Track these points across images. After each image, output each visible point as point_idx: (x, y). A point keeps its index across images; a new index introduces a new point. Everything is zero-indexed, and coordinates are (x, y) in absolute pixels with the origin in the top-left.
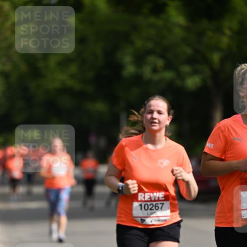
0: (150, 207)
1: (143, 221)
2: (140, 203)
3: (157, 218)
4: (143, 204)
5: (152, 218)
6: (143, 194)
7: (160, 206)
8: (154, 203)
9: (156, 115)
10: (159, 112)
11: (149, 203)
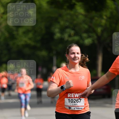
1: (70, 108)
5: (75, 107)
6: (70, 94)
7: (79, 100)
9: (77, 55)
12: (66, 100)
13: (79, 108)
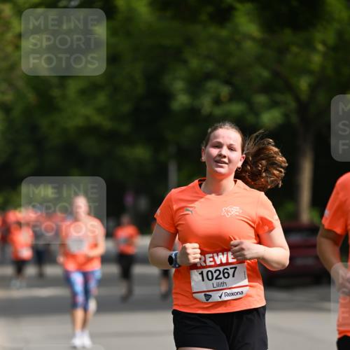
1: (208, 297)
2: (200, 271)
3: (228, 291)
12: (195, 275)
13: (233, 294)
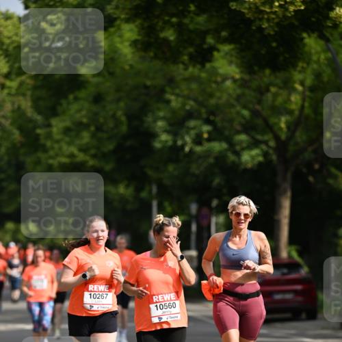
0: (97, 296)
1: (91, 307)
4: (93, 293)
5: (99, 305)
6: (92, 286)
7: (105, 296)
8: (101, 293)
9: (101, 234)
10: (103, 231)
11: (97, 293)
12: (87, 295)
